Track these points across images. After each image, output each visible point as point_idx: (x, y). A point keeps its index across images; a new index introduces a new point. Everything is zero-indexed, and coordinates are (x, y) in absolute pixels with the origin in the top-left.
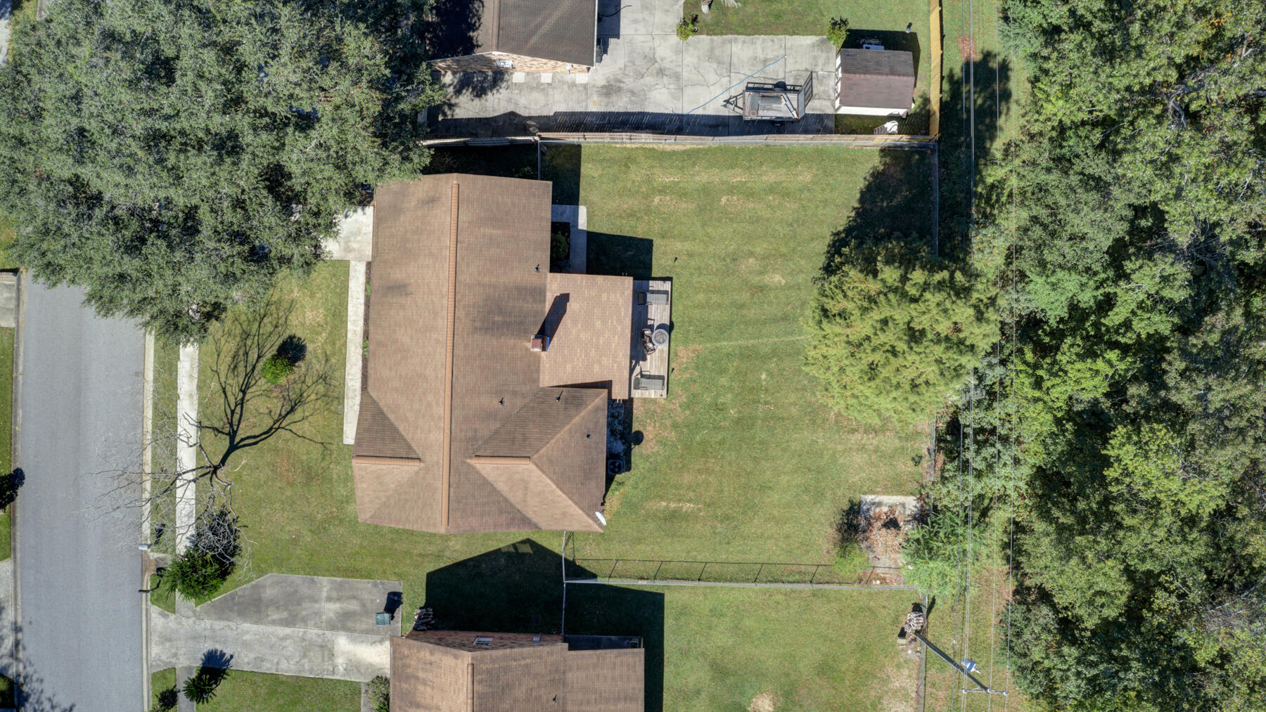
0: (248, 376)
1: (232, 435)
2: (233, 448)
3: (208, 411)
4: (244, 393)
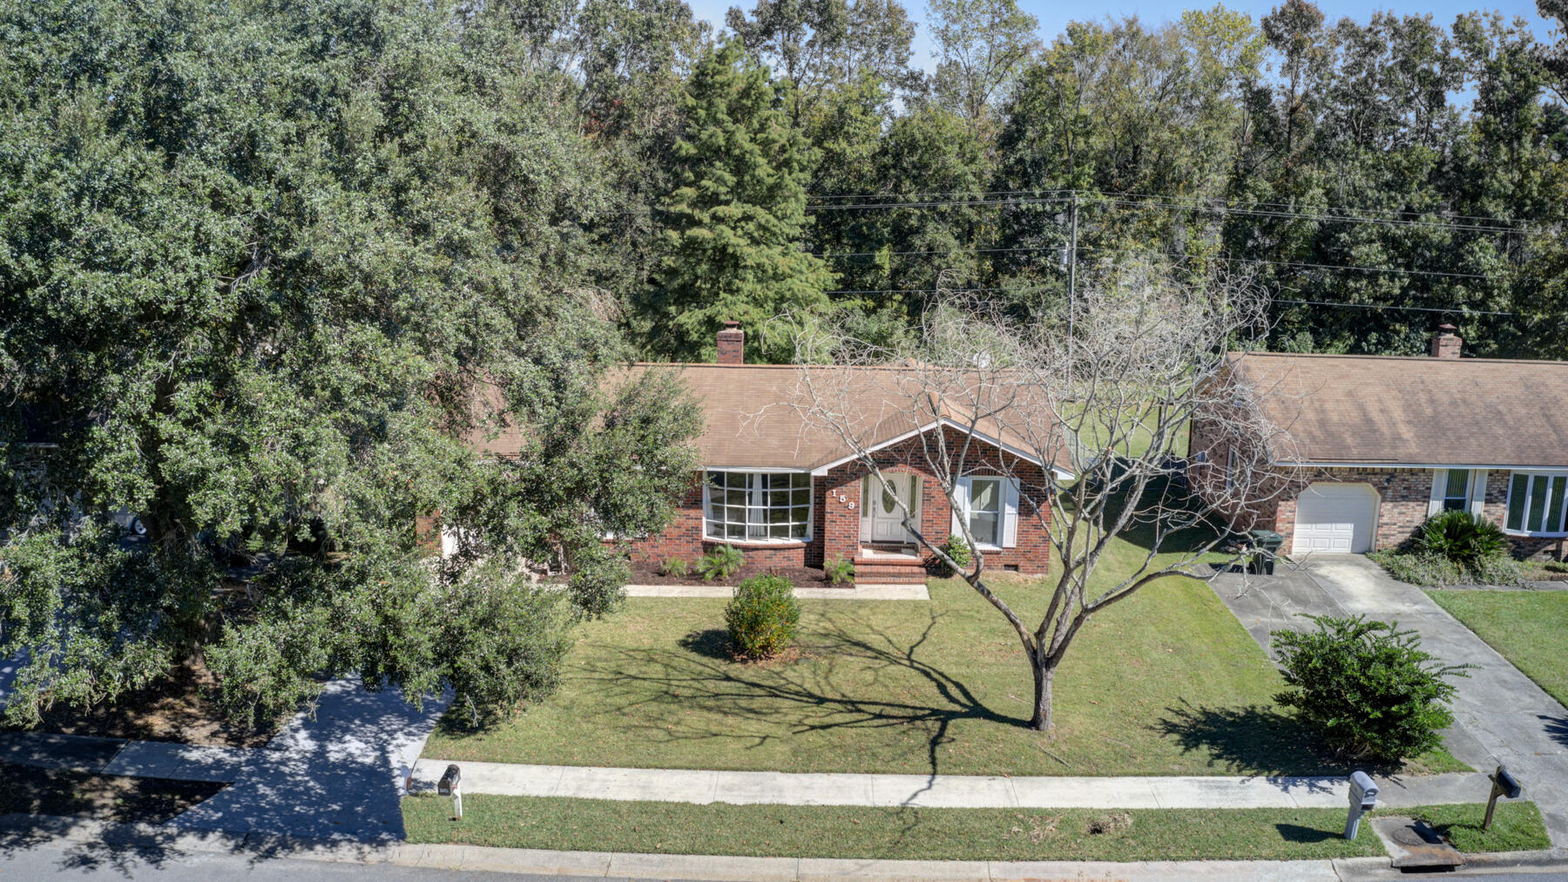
0: (774, 692)
1: (945, 717)
2: (978, 711)
3: (886, 752)
4: (821, 701)
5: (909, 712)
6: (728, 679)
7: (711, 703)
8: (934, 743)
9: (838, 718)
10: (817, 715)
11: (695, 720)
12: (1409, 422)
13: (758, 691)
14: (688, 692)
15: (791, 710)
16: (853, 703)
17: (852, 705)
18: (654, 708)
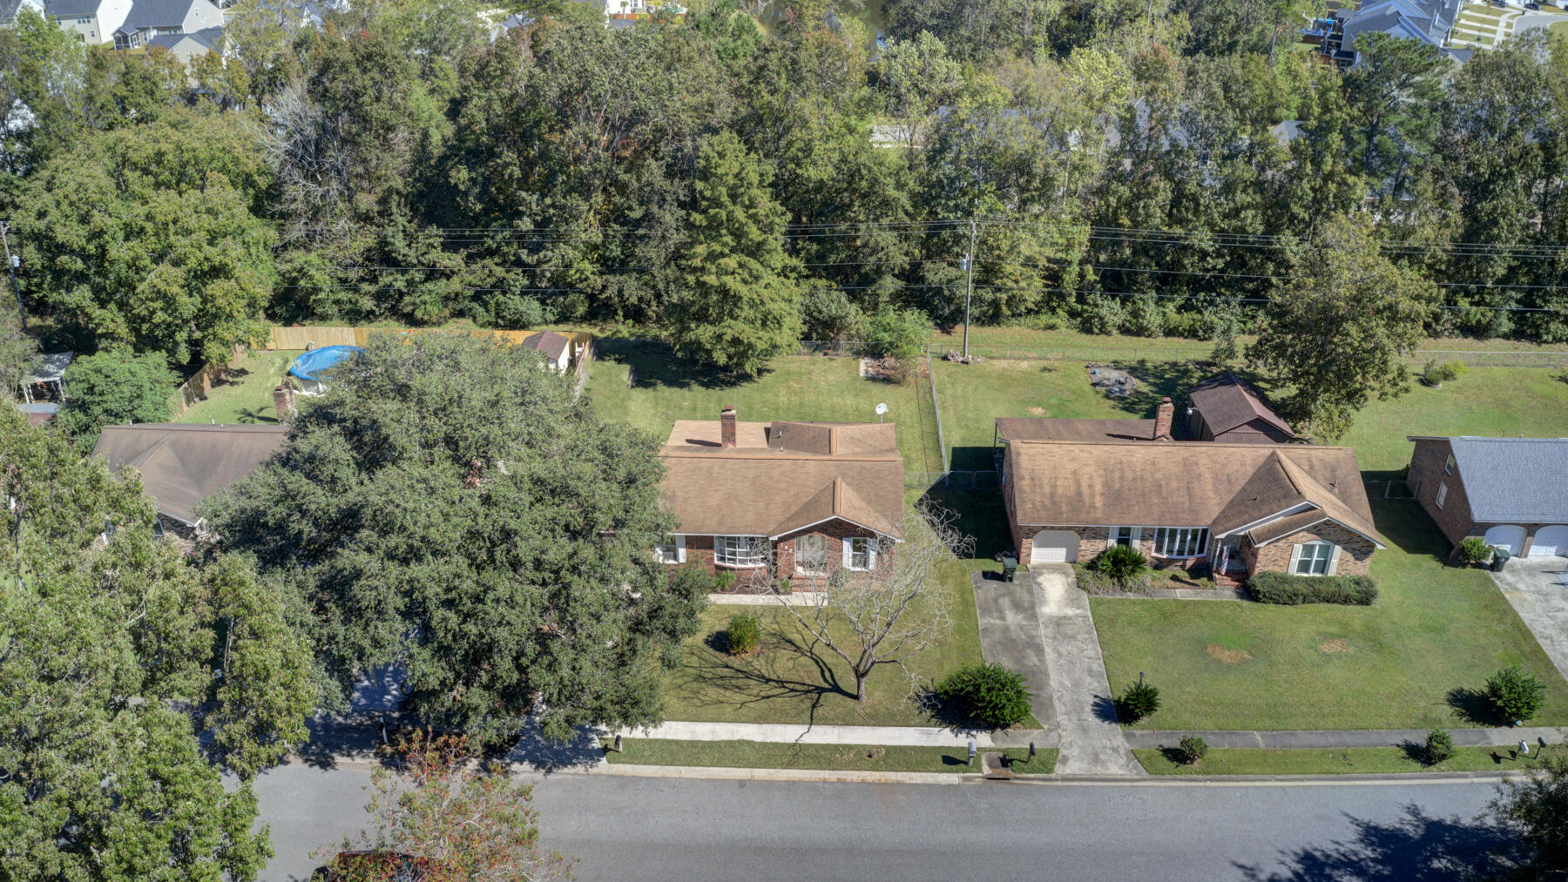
0: (748, 676)
1: (820, 691)
2: (836, 689)
3: (793, 712)
4: (768, 681)
5: (806, 688)
6: (727, 667)
7: (719, 682)
8: (814, 706)
9: (775, 692)
10: (766, 689)
11: (712, 693)
12: (1103, 494)
13: (740, 675)
14: (710, 675)
15: (755, 687)
16: (782, 682)
17: (781, 683)
18: (695, 685)
